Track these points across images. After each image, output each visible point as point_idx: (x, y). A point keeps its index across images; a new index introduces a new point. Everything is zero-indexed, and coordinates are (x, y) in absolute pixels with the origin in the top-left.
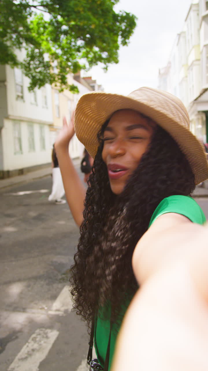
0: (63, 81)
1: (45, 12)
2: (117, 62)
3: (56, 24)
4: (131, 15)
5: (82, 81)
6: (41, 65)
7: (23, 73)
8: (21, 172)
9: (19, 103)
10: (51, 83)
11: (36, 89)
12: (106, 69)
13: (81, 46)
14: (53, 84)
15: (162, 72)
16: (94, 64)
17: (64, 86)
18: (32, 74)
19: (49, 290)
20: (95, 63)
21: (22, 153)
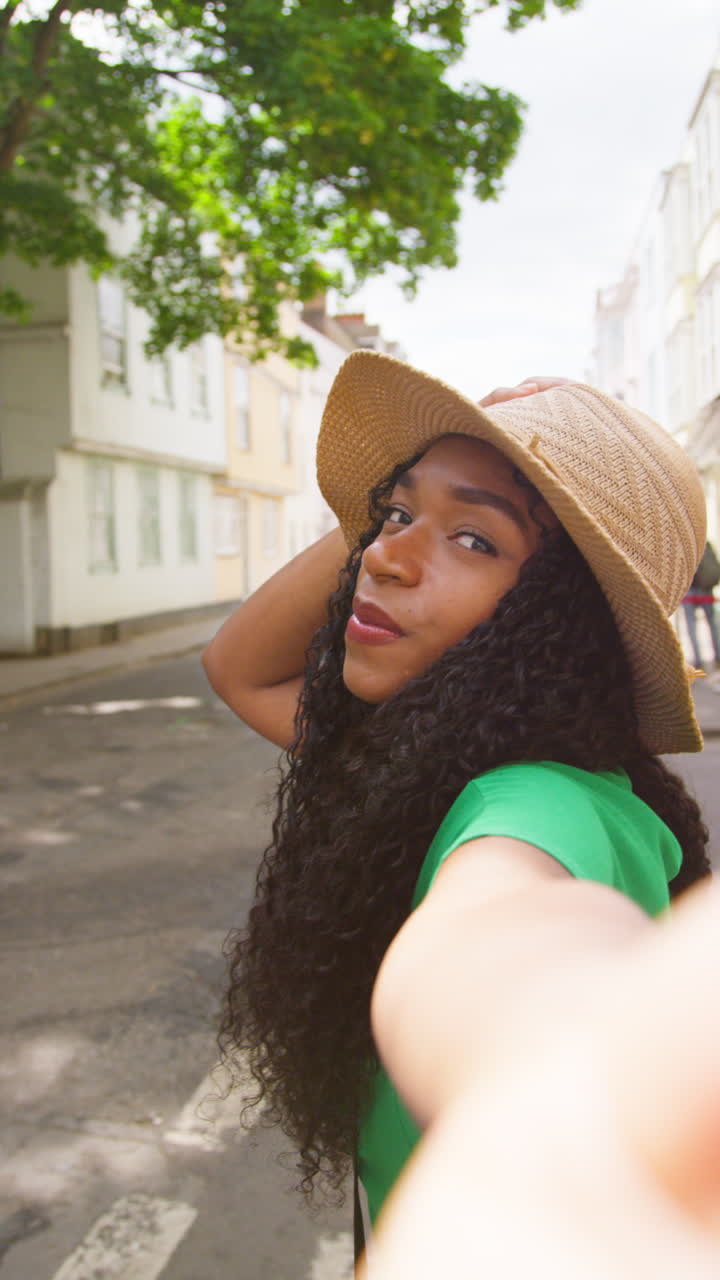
0: (266, 324)
1: (209, 91)
2: (450, 263)
3: (243, 135)
4: (502, 95)
5: (332, 327)
6: (191, 270)
7: (127, 296)
8: (111, 633)
9: (112, 398)
10: (223, 333)
11: (172, 350)
12: (410, 286)
13: (329, 206)
14: (231, 336)
15: (607, 300)
16: (373, 269)
17: (266, 343)
18: (158, 301)
19: (173, 1055)
20: (375, 265)
21: (115, 569)
